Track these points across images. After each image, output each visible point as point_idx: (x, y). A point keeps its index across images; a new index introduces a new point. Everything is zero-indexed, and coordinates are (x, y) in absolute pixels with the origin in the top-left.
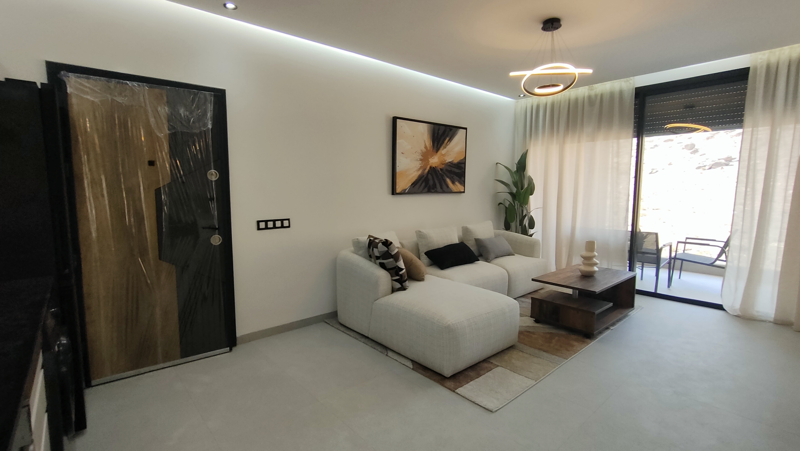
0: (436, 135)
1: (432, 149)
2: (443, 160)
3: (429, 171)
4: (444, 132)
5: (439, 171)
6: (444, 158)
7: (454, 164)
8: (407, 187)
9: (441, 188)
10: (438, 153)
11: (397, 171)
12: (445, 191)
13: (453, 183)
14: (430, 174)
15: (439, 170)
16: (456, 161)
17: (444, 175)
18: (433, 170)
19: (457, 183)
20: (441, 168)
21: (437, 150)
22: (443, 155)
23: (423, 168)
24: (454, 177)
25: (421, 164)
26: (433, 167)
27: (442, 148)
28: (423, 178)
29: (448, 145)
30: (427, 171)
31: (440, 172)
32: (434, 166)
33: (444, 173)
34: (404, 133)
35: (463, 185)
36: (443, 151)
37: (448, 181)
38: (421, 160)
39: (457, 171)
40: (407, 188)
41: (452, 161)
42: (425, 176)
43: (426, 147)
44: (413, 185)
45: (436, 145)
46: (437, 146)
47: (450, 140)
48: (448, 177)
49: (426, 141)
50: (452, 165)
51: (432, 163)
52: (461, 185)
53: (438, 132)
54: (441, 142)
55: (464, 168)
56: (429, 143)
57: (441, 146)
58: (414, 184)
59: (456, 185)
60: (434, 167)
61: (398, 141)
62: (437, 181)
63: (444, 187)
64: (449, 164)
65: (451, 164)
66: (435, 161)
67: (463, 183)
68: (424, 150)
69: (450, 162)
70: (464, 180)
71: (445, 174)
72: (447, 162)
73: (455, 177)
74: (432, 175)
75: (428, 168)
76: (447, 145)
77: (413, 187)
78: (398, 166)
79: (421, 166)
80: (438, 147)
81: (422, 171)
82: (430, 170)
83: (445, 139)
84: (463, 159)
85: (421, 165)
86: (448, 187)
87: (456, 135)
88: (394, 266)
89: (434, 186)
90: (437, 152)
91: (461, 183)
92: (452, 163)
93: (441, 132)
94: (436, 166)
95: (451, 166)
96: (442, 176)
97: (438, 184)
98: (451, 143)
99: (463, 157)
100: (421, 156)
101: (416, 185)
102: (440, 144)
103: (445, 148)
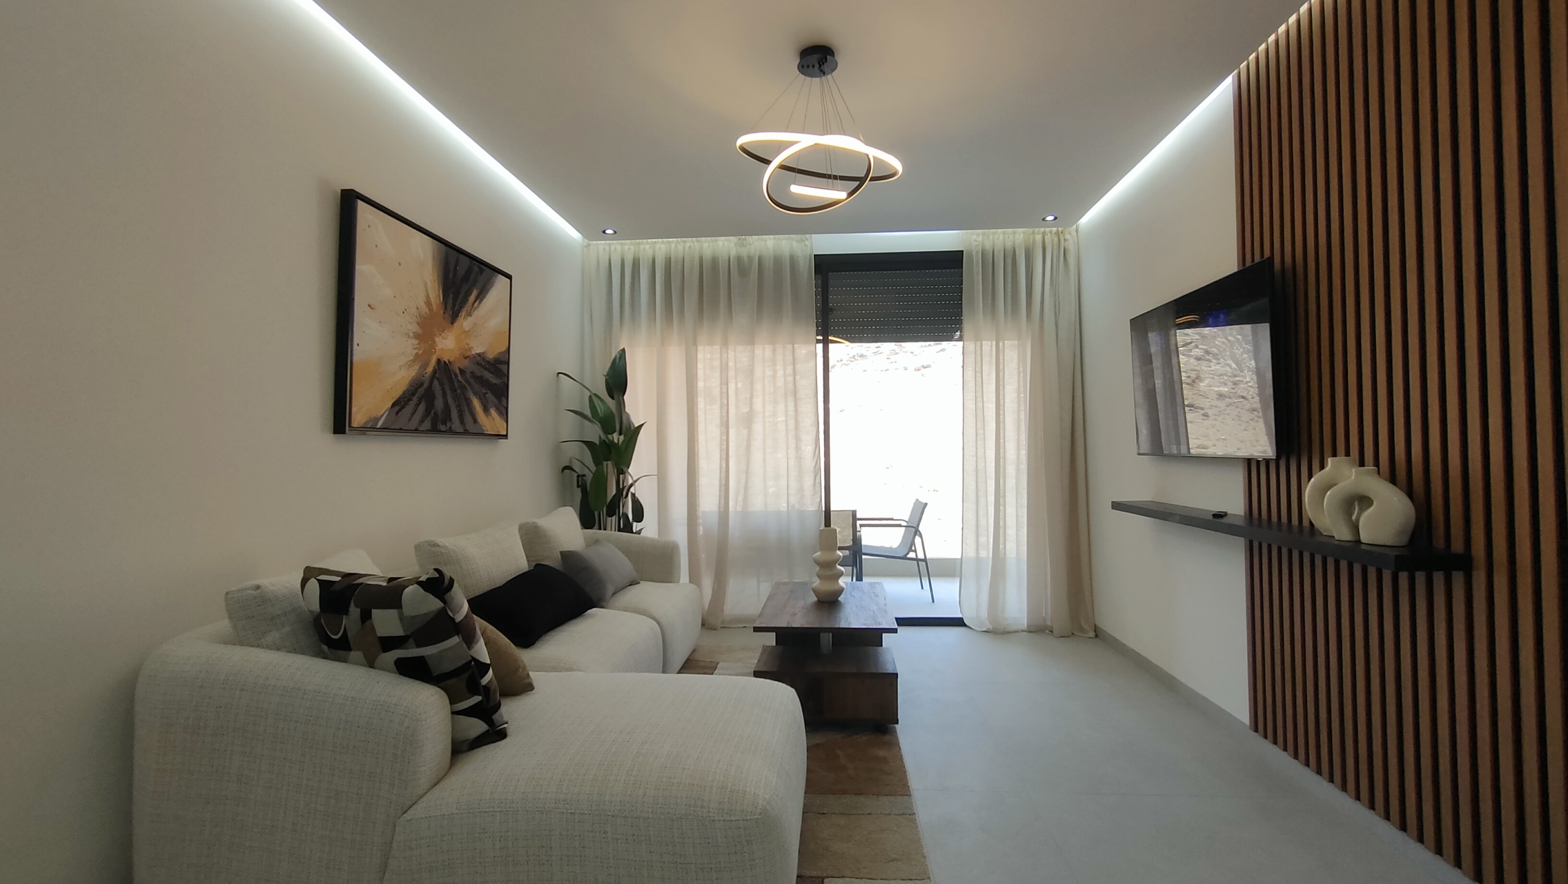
0: (451, 276)
1: (442, 312)
2: (466, 347)
3: (435, 372)
4: (469, 271)
5: (456, 375)
6: (468, 341)
7: (488, 362)
8: (382, 413)
9: (462, 422)
10: (456, 324)
11: (355, 359)
12: (468, 431)
13: (486, 410)
14: (438, 379)
15: (458, 372)
16: (491, 356)
17: (468, 388)
18: (443, 368)
19: (493, 412)
20: (461, 367)
21: (454, 317)
22: (467, 333)
23: (420, 359)
24: (487, 395)
25: (415, 349)
26: (445, 362)
27: (463, 313)
28: (422, 390)
29: (475, 309)
30: (430, 369)
31: (460, 378)
32: (445, 358)
33: (467, 381)
34: (376, 246)
35: (505, 416)
36: (465, 323)
37: (476, 403)
38: (417, 336)
39: (494, 380)
40: (382, 415)
41: (483, 353)
42: (426, 385)
43: (428, 303)
44: (397, 408)
45: (450, 302)
46: (454, 305)
47: (481, 297)
48: (475, 394)
49: (429, 285)
50: (483, 363)
51: (442, 349)
52: (500, 417)
53: (455, 269)
54: (461, 296)
55: (506, 373)
56: (435, 294)
57: (461, 308)
58: (399, 404)
59: (491, 415)
60: (447, 362)
61: (363, 269)
62: (450, 401)
63: (468, 419)
64: (478, 358)
65: (481, 361)
66: (447, 345)
67: (504, 412)
68: (424, 309)
69: (479, 355)
70: (506, 405)
71: (469, 384)
72: (473, 353)
73: (489, 395)
74: (441, 384)
75: (433, 362)
76: (473, 308)
77: (397, 413)
78: (358, 345)
79: (416, 354)
80: (456, 308)
81: (420, 368)
82: (437, 367)
83: (468, 294)
84: (506, 351)
85: (416, 351)
86: (475, 421)
87: (493, 286)
88: (464, 662)
89: (447, 416)
90: (452, 323)
91: (500, 413)
92: (483, 359)
93: (461, 270)
94: (452, 359)
95: (481, 364)
96: (463, 388)
97: (456, 412)
98: (482, 305)
99: (504, 348)
100: (418, 324)
101: (403, 407)
102: (459, 301)
103: (469, 314)
